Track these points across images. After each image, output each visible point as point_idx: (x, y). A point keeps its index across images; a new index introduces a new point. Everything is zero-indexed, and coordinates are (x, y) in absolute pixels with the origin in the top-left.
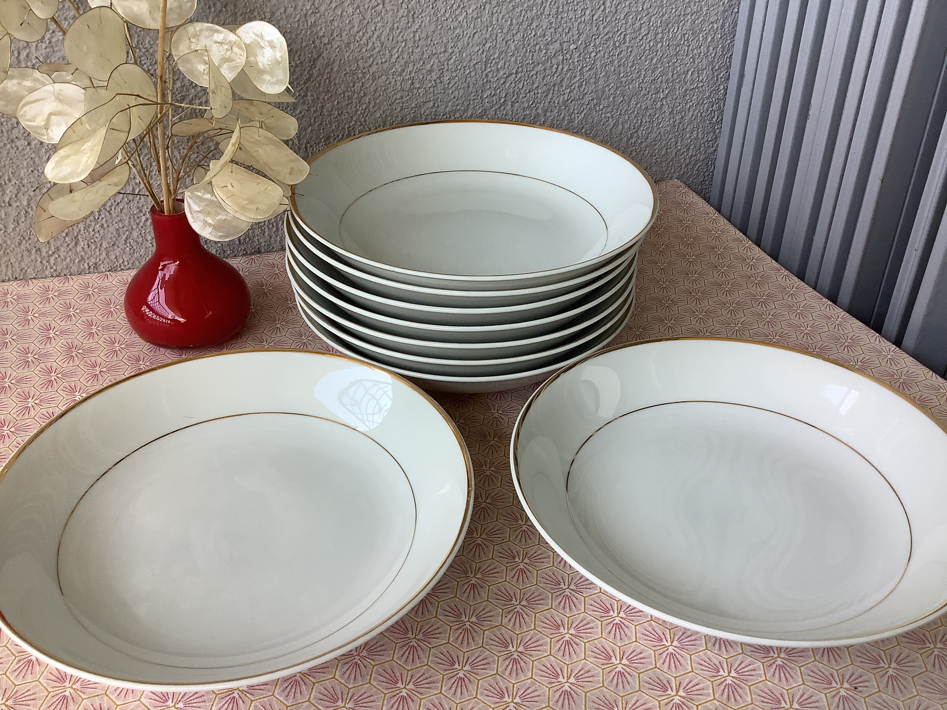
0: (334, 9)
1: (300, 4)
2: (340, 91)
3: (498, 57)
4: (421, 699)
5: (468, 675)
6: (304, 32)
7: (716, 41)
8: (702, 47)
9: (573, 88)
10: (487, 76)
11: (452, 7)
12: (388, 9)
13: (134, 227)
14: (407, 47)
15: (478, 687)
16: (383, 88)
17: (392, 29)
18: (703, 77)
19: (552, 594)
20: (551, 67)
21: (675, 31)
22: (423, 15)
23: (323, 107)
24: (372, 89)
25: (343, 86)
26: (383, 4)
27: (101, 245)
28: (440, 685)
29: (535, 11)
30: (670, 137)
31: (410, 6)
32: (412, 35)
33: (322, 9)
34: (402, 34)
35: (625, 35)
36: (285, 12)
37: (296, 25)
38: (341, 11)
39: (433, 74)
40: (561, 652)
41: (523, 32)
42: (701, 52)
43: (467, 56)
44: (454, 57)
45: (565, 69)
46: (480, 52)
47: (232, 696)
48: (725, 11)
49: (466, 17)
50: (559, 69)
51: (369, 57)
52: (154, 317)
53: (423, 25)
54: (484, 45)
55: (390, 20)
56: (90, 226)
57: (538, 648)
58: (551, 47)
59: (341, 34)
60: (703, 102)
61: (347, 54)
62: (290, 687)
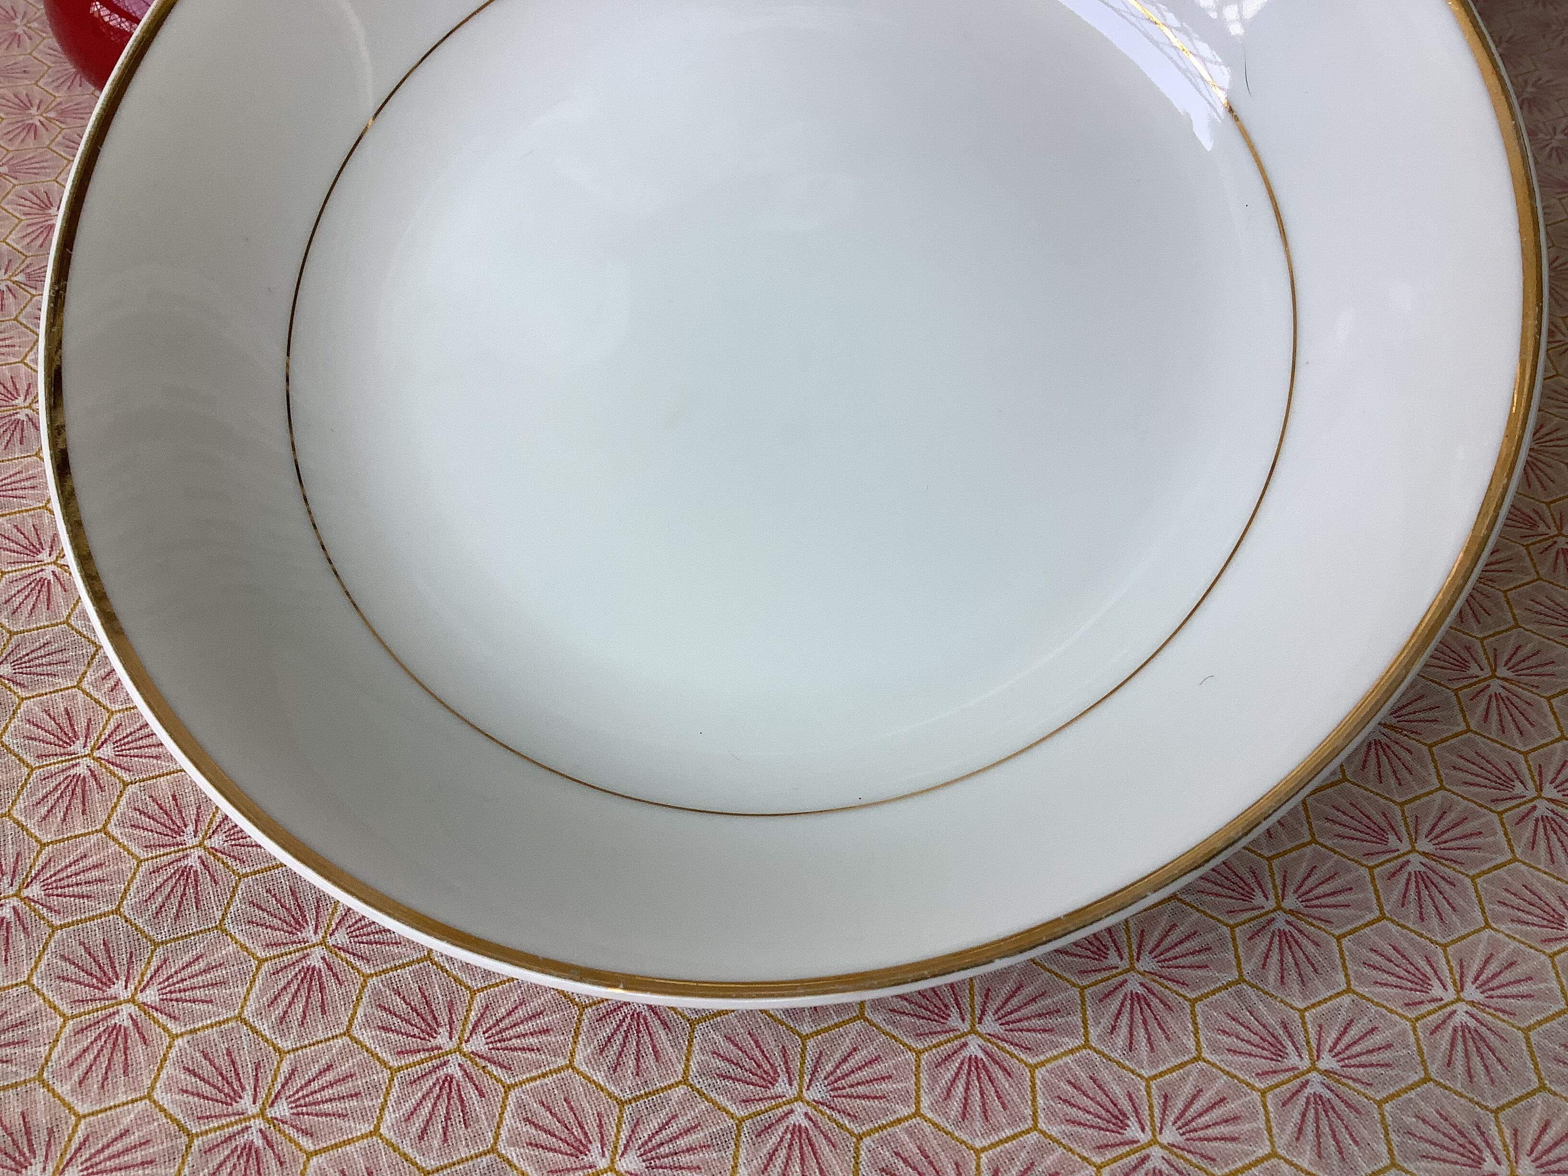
4: (1033, 1068)
5: (1156, 987)
15: (1195, 1023)
28: (1077, 1019)
40: (1413, 907)
47: (441, 1073)
57: (1341, 898)
62: (619, 1038)
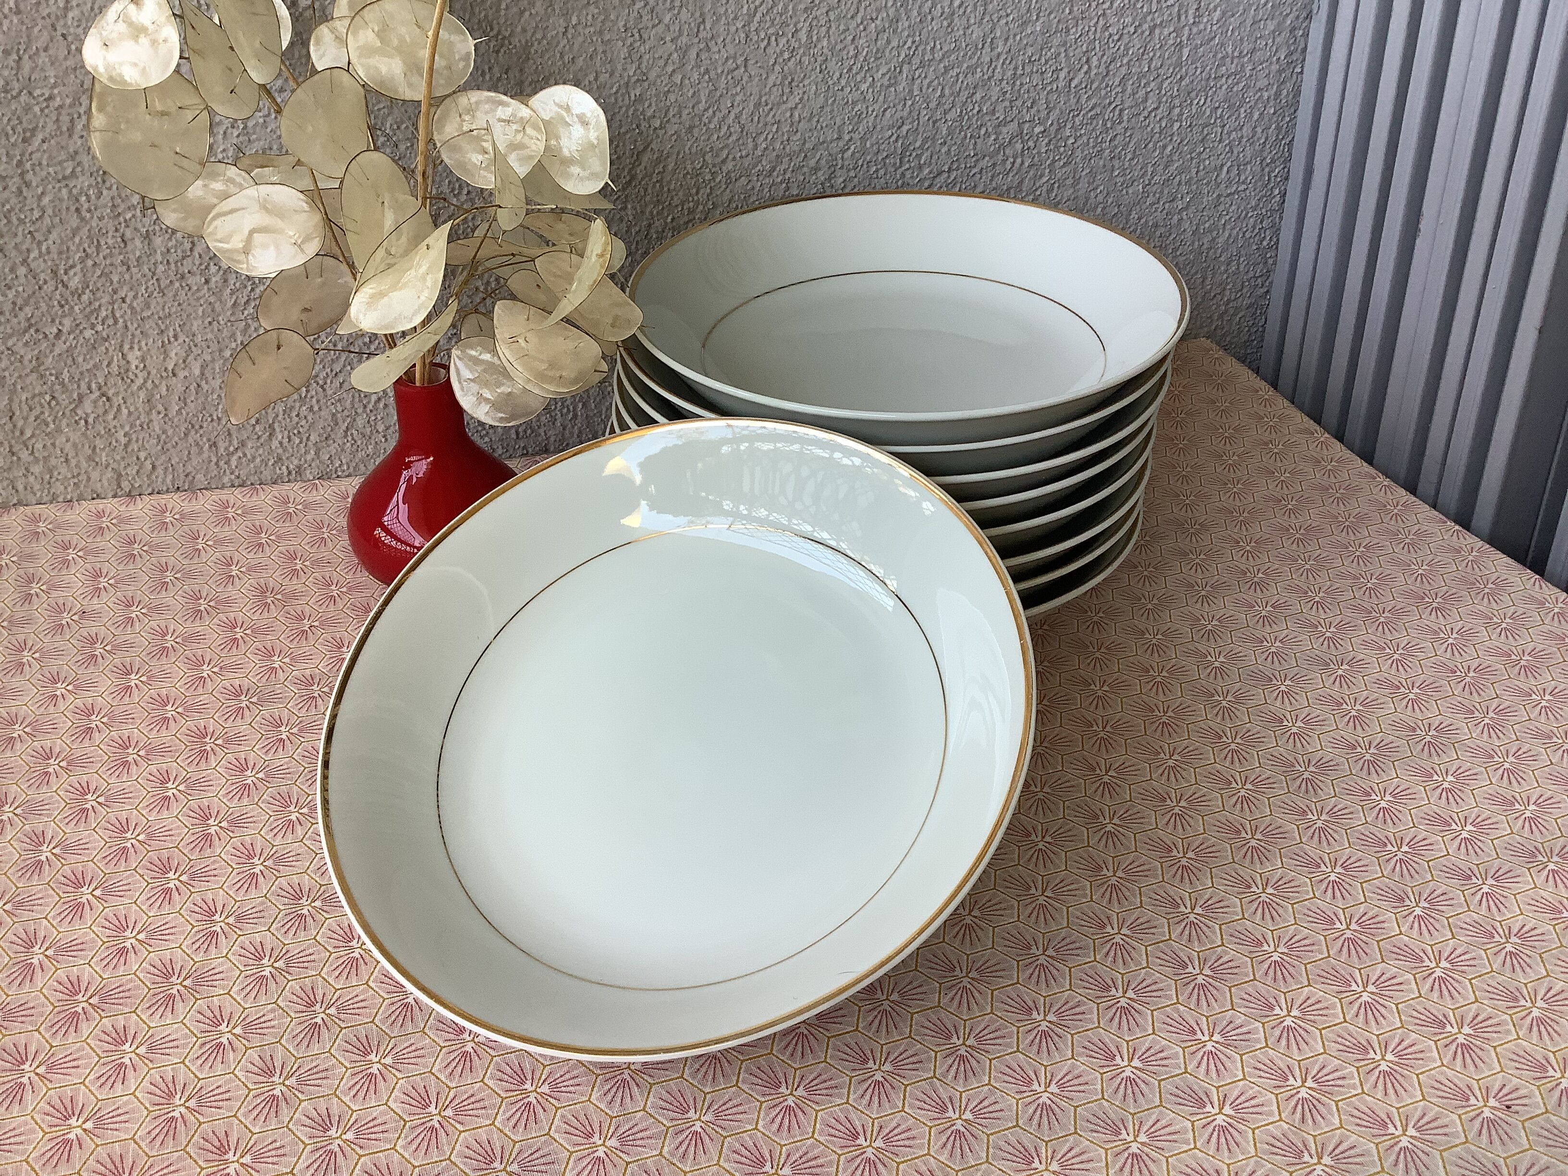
0: (671, 75)
1: (620, 67)
2: (676, 201)
3: (922, 145)
4: (817, 1111)
5: (888, 1077)
6: (624, 109)
7: (1266, 119)
8: (1245, 129)
9: (1038, 193)
10: (903, 175)
11: (850, 69)
12: (753, 73)
13: (360, 411)
14: (780, 133)
15: (905, 1096)
16: (742, 196)
17: (758, 105)
18: (1247, 175)
19: (1018, 962)
20: (1004, 161)
21: (1202, 102)
22: (806, 82)
23: (650, 225)
24: (726, 198)
25: (681, 194)
26: (745, 66)
27: (308, 439)
28: (845, 1091)
29: (979, 75)
30: (1193, 271)
31: (786, 68)
32: (788, 114)
33: (652, 75)
34: (772, 113)
35: (1121, 111)
36: (596, 79)
37: (613, 100)
38: (680, 77)
39: (820, 174)
40: (1035, 1048)
41: (961, 108)
42: (1242, 137)
43: (872, 145)
44: (852, 148)
45: (1027, 164)
46: (894, 138)
47: (526, 1101)
48: (1280, 72)
49: (872, 85)
50: (1017, 165)
51: (723, 148)
52: (394, 543)
53: (806, 97)
54: (899, 128)
55: (755, 90)
56: (292, 408)
57: (998, 1041)
58: (1004, 130)
59: (680, 113)
60: (1246, 215)
61: (689, 143)
62: (614, 1089)
